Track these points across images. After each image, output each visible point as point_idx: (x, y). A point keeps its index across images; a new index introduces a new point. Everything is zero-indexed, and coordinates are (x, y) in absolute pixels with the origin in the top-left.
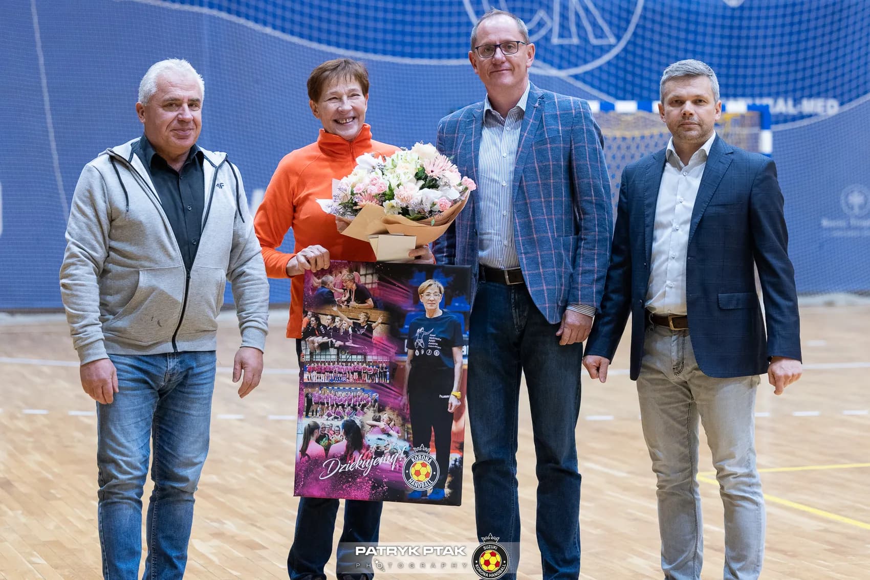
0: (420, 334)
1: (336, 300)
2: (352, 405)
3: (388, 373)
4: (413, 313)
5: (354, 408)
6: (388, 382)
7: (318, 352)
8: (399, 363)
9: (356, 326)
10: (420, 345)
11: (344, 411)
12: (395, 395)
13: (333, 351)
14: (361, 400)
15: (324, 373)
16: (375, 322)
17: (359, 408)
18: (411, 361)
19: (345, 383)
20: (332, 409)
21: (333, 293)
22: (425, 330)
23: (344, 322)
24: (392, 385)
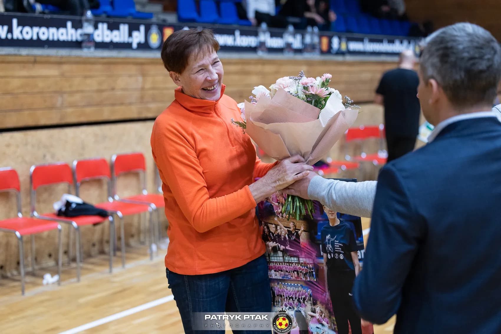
0: (329, 240)
1: (275, 212)
2: (297, 298)
3: (314, 273)
4: (321, 222)
5: (299, 301)
6: (315, 280)
7: (272, 254)
8: (320, 265)
9: (290, 233)
10: (330, 250)
11: (294, 303)
12: (321, 291)
13: (280, 254)
14: (302, 295)
15: (278, 272)
16: (300, 230)
17: (302, 301)
18: (327, 263)
19: (290, 280)
20: (287, 300)
21: (273, 206)
22: (332, 237)
23: (282, 230)
24: (318, 283)
